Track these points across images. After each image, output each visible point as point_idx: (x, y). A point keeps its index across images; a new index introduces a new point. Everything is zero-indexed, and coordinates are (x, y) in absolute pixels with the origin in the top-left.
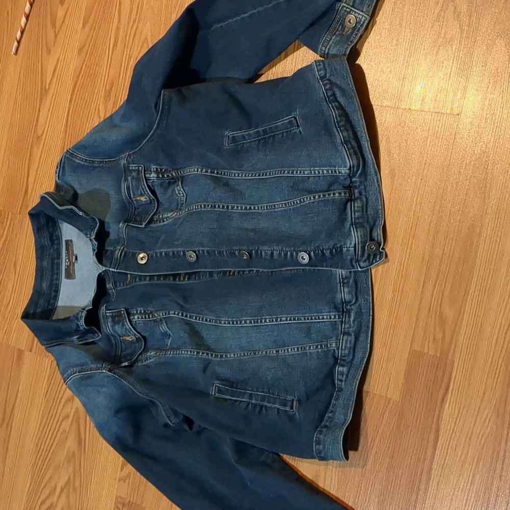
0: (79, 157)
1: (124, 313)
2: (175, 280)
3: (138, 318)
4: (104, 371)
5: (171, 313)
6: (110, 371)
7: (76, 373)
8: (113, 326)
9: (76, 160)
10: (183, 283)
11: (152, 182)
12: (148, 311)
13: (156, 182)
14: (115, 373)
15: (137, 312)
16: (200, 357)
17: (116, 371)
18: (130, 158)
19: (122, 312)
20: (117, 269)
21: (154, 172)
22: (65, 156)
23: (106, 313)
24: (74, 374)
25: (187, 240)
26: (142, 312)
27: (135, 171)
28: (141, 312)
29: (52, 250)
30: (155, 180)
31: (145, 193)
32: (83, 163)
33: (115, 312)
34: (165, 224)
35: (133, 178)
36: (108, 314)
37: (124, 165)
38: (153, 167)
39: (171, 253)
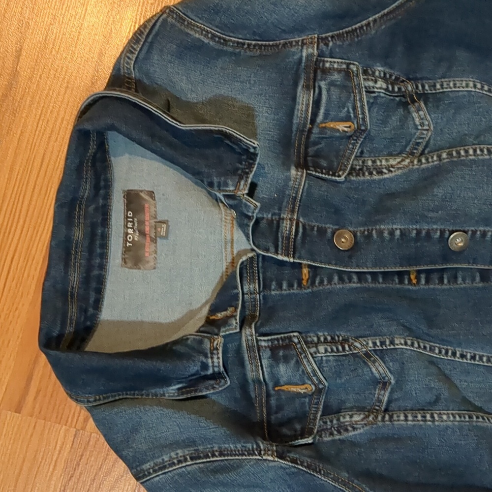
0: (197, 27)
1: (299, 342)
2: (401, 282)
3: (326, 351)
4: (270, 458)
5: (397, 341)
6: (281, 456)
7: (186, 460)
8: (271, 366)
9: (192, 33)
10: (417, 288)
11: (375, 97)
12: (338, 337)
13: (383, 97)
14: (294, 461)
15: (319, 339)
16: (474, 424)
17: (292, 455)
18: (327, 45)
19: (296, 340)
20: (294, 257)
21: (380, 77)
22: (165, 21)
23: (257, 341)
24: (180, 462)
25: (456, 210)
26: (329, 338)
27: (339, 71)
28: (325, 339)
29: (91, 208)
30: (382, 95)
31: (356, 117)
32: (206, 41)
33: (277, 339)
34: (385, 179)
35: (332, 84)
36: (263, 344)
37: (310, 56)
38: (380, 68)
39: (415, 232)
